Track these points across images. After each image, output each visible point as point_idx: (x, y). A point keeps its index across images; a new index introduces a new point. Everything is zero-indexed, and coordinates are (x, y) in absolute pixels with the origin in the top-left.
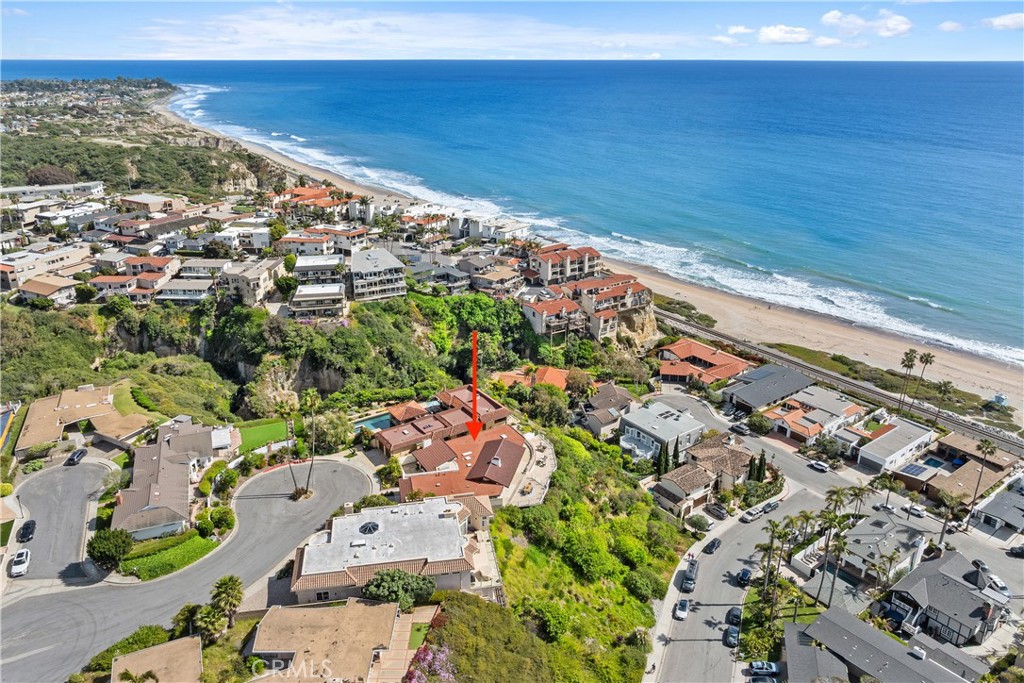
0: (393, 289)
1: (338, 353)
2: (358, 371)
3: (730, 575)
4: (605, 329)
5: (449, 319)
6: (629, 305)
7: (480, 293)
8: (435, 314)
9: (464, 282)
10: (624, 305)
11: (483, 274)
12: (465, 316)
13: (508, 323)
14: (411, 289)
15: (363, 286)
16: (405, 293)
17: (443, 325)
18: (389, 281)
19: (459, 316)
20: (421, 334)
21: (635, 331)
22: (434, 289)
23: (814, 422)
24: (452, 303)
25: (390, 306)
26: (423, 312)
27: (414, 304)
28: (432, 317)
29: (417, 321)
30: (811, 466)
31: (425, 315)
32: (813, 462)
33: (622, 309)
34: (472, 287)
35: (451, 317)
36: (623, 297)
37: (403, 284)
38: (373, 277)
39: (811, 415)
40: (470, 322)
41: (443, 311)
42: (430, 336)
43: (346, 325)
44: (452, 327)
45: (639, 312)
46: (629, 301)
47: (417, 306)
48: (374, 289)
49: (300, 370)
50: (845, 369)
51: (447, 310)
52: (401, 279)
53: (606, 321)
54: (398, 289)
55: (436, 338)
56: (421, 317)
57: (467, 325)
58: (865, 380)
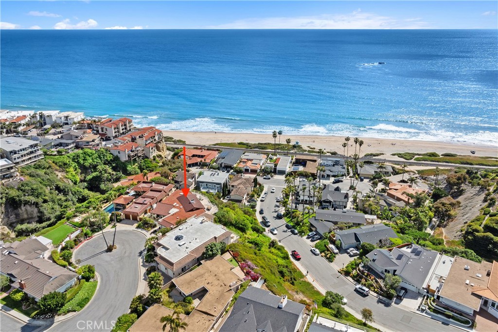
0: (35, 157)
1: (28, 196)
2: (45, 201)
3: (275, 217)
4: (152, 152)
5: (74, 165)
6: (157, 139)
7: (85, 149)
8: (65, 164)
9: (72, 145)
10: (155, 140)
11: (81, 139)
12: (82, 162)
13: (107, 160)
14: (45, 154)
15: (18, 158)
16: (43, 157)
17: (72, 169)
18: (32, 152)
19: (78, 162)
20: (61, 177)
21: (160, 151)
22: (59, 152)
23: (257, 164)
24: (71, 157)
25: (39, 165)
26: (58, 164)
27: (51, 162)
28: (64, 166)
29: (56, 170)
30: (265, 178)
31: (60, 166)
32: (265, 177)
33: (155, 142)
34: (77, 147)
35: (74, 164)
36: (154, 137)
37: (40, 152)
38: (23, 152)
39: (253, 162)
40: (85, 164)
41: (69, 162)
42: (66, 176)
43: (23, 180)
44: (76, 169)
45: (160, 143)
46: (156, 138)
47: (54, 162)
48: (24, 158)
49: (5, 212)
50: (245, 146)
51: (71, 161)
52: (38, 150)
53: (152, 149)
54: (38, 156)
55: (70, 176)
56: (58, 168)
57: (84, 166)
58: (254, 148)
